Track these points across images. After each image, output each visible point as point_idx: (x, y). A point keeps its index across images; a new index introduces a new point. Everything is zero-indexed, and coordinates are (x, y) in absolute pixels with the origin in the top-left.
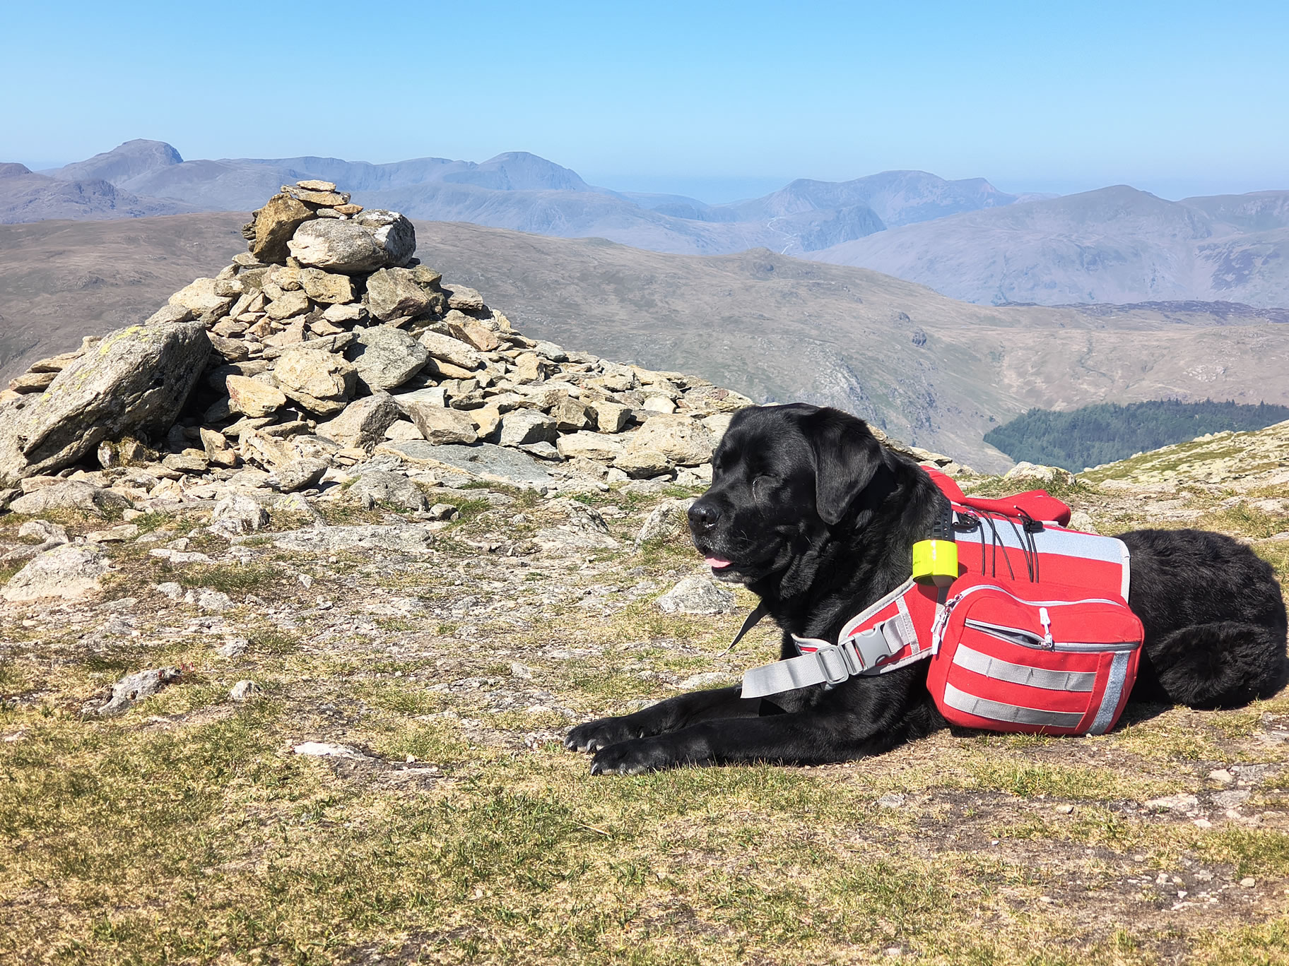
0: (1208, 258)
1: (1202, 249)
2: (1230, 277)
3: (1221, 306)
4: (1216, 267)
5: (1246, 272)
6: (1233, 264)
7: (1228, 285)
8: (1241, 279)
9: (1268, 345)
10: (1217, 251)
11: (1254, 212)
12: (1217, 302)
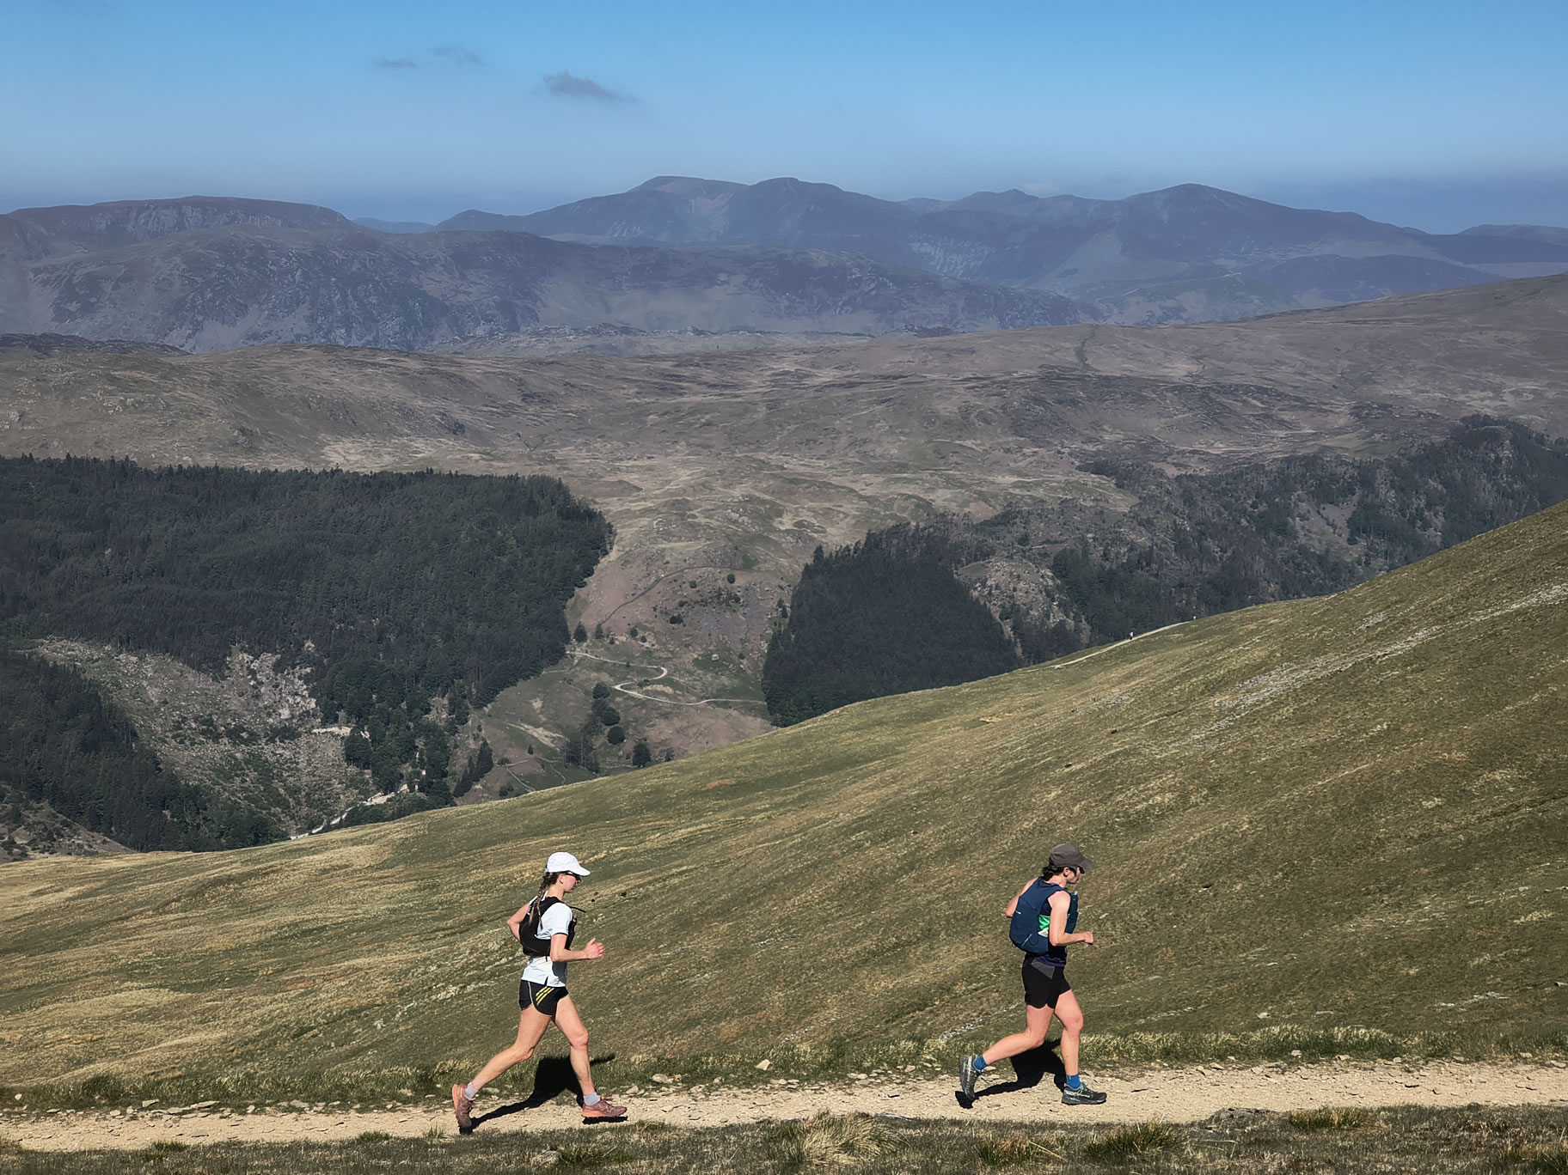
0: (45, 282)
1: (37, 272)
2: (74, 306)
3: (49, 340)
4: (56, 295)
5: (93, 300)
6: (77, 290)
7: (72, 316)
8: (88, 309)
9: (75, 382)
10: (56, 273)
11: (103, 226)
12: (44, 335)
